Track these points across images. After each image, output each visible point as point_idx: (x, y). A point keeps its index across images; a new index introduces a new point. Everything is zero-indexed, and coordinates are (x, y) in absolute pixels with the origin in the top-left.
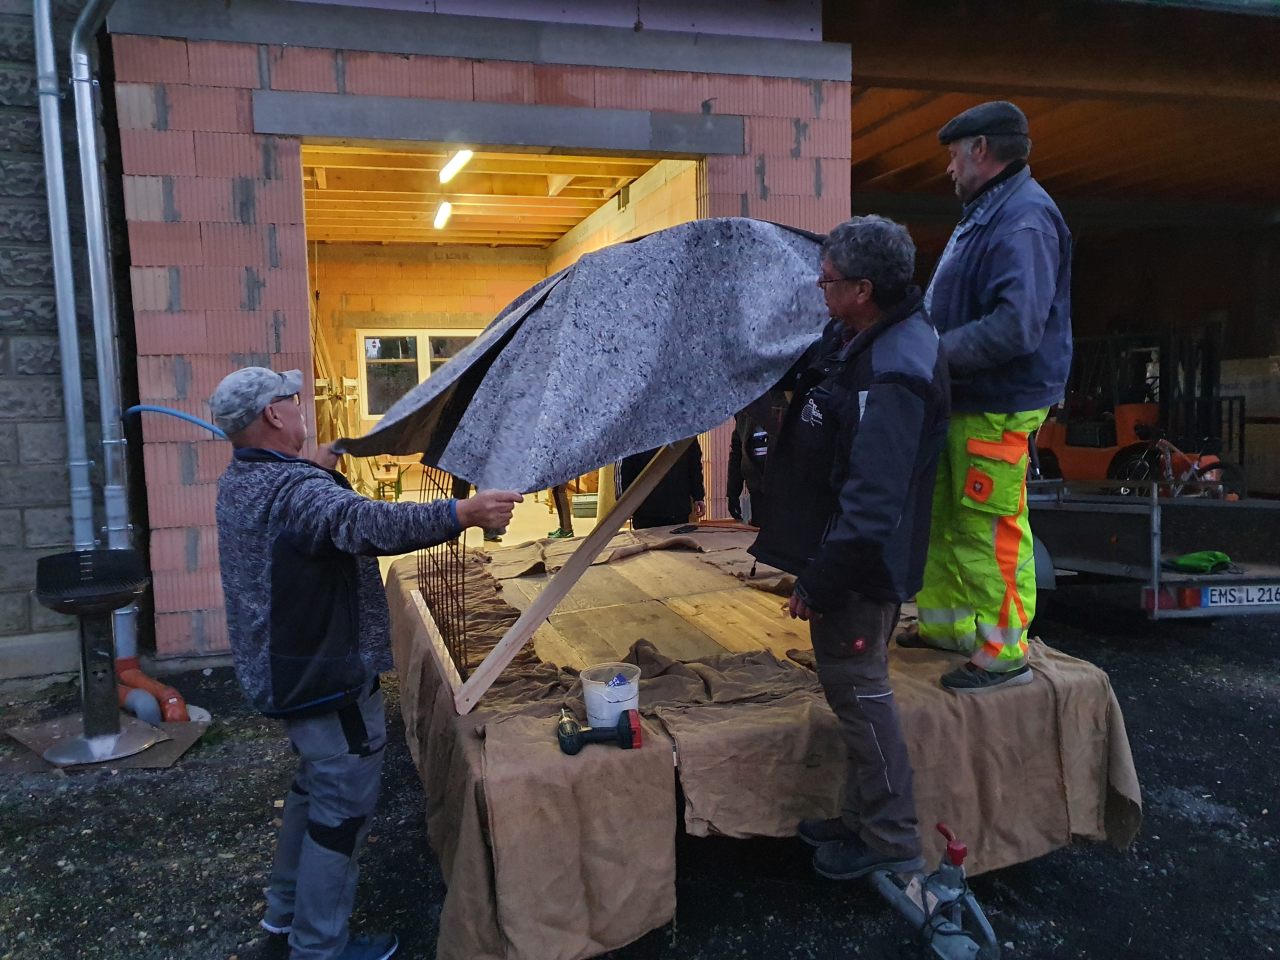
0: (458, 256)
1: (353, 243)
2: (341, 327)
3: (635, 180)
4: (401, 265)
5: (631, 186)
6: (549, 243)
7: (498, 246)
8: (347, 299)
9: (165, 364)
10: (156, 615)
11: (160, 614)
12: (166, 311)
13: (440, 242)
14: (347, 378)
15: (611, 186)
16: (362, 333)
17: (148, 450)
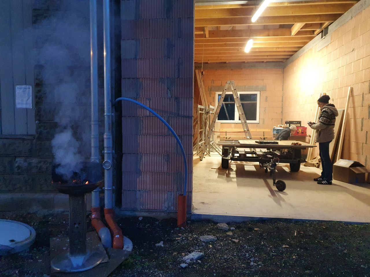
0: (252, 66)
1: (217, 63)
2: (211, 91)
3: (332, 23)
4: (232, 70)
5: (329, 27)
6: (285, 60)
7: (267, 62)
8: (213, 82)
9: (132, 82)
10: (122, 191)
11: (124, 190)
12: (134, 59)
13: (246, 61)
14: (211, 105)
15: (319, 28)
16: (217, 93)
17: (123, 119)
